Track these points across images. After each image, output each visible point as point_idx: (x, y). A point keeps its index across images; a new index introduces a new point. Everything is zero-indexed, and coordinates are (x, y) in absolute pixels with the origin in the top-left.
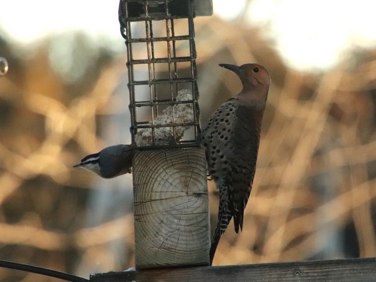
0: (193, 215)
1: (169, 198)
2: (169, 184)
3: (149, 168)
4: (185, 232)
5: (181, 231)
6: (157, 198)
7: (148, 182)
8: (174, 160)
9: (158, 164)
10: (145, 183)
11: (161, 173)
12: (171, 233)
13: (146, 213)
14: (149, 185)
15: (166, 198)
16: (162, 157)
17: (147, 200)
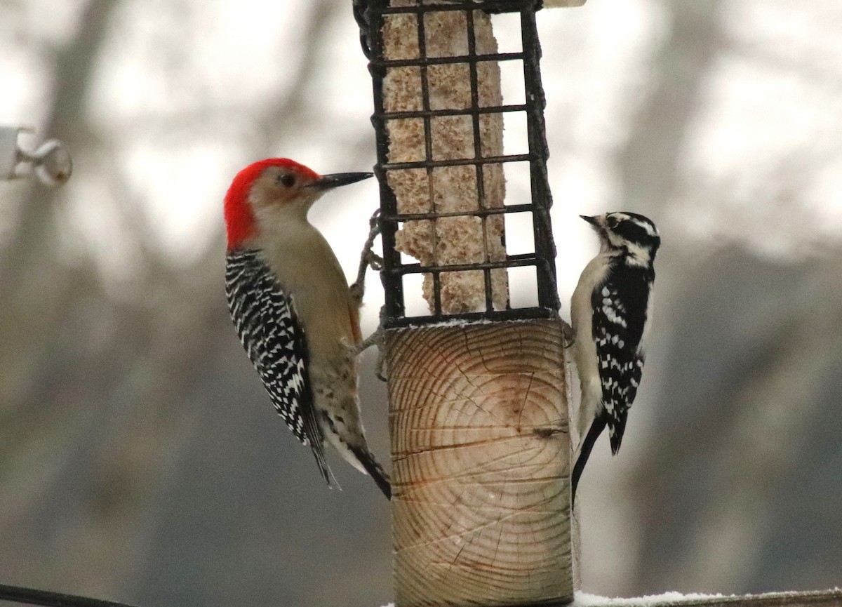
0: (532, 483)
1: (475, 443)
2: (477, 408)
3: (426, 369)
4: (513, 523)
5: (507, 522)
6: (448, 441)
7: (425, 403)
8: (487, 350)
9: (449, 360)
10: (416, 406)
11: (456, 380)
12: (480, 528)
13: (420, 478)
14: (425, 413)
15: (468, 442)
16: (458, 343)
17: (423, 448)
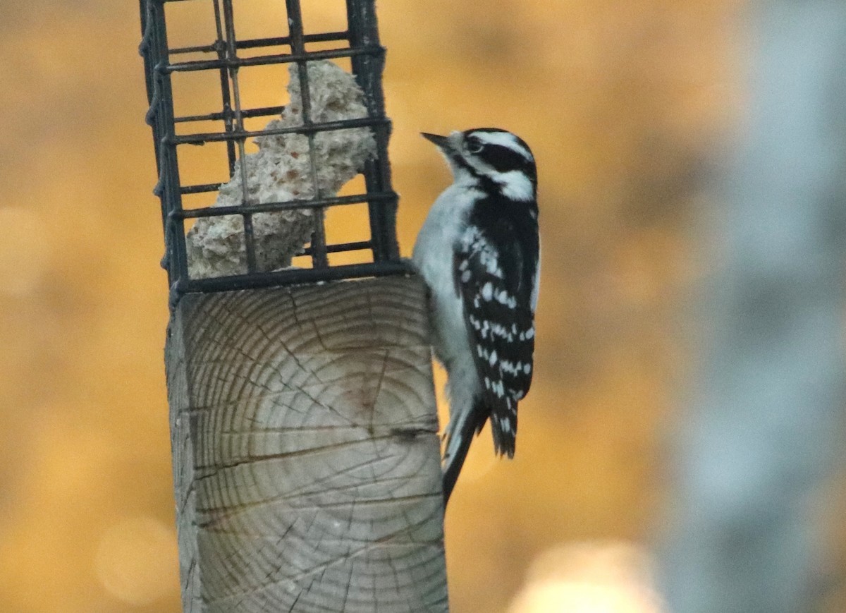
0: (391, 504)
1: (312, 450)
2: (310, 402)
3: (240, 350)
4: (368, 561)
5: (357, 558)
6: (273, 449)
7: (239, 398)
8: (323, 322)
9: (271, 336)
10: (228, 401)
11: (282, 364)
12: (322, 568)
13: (236, 503)
14: (241, 408)
15: (301, 449)
16: (282, 312)
17: (238, 459)
